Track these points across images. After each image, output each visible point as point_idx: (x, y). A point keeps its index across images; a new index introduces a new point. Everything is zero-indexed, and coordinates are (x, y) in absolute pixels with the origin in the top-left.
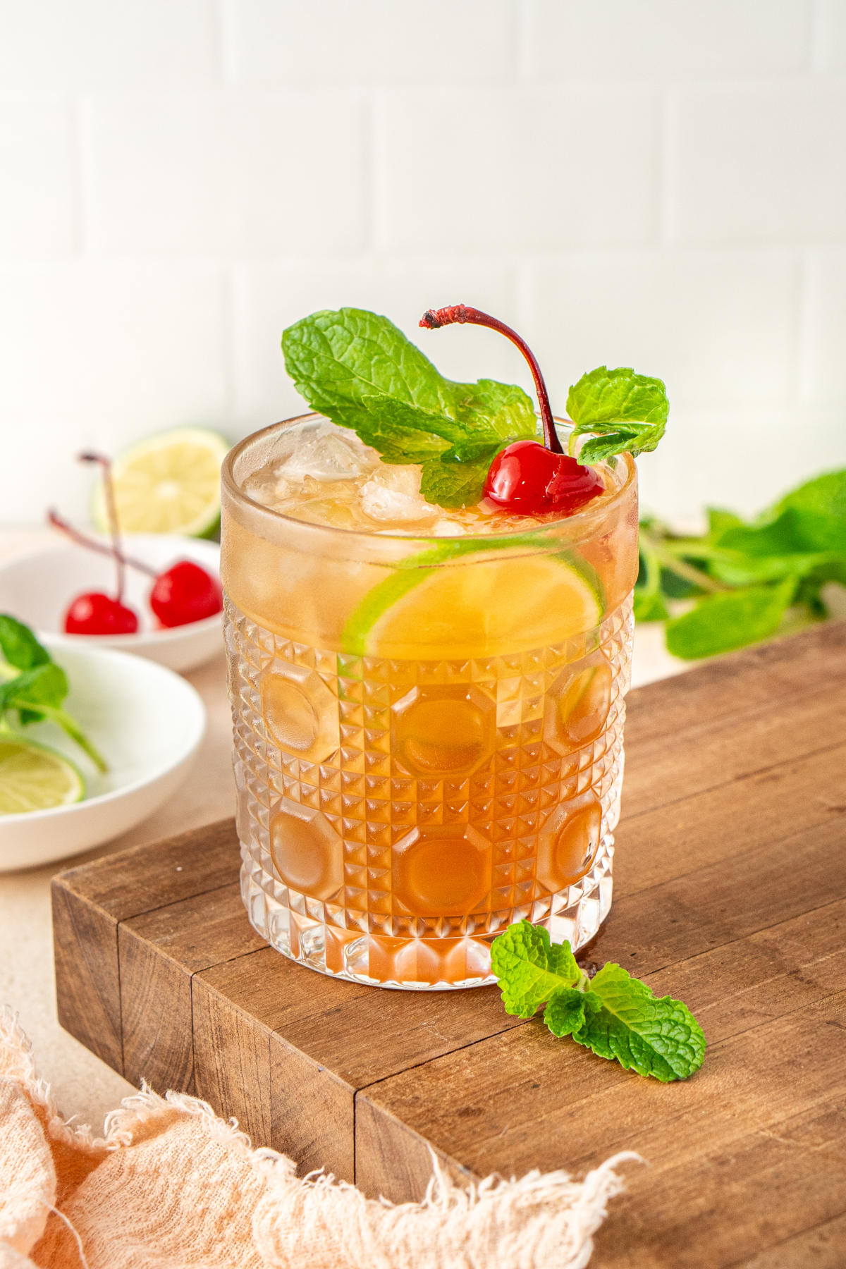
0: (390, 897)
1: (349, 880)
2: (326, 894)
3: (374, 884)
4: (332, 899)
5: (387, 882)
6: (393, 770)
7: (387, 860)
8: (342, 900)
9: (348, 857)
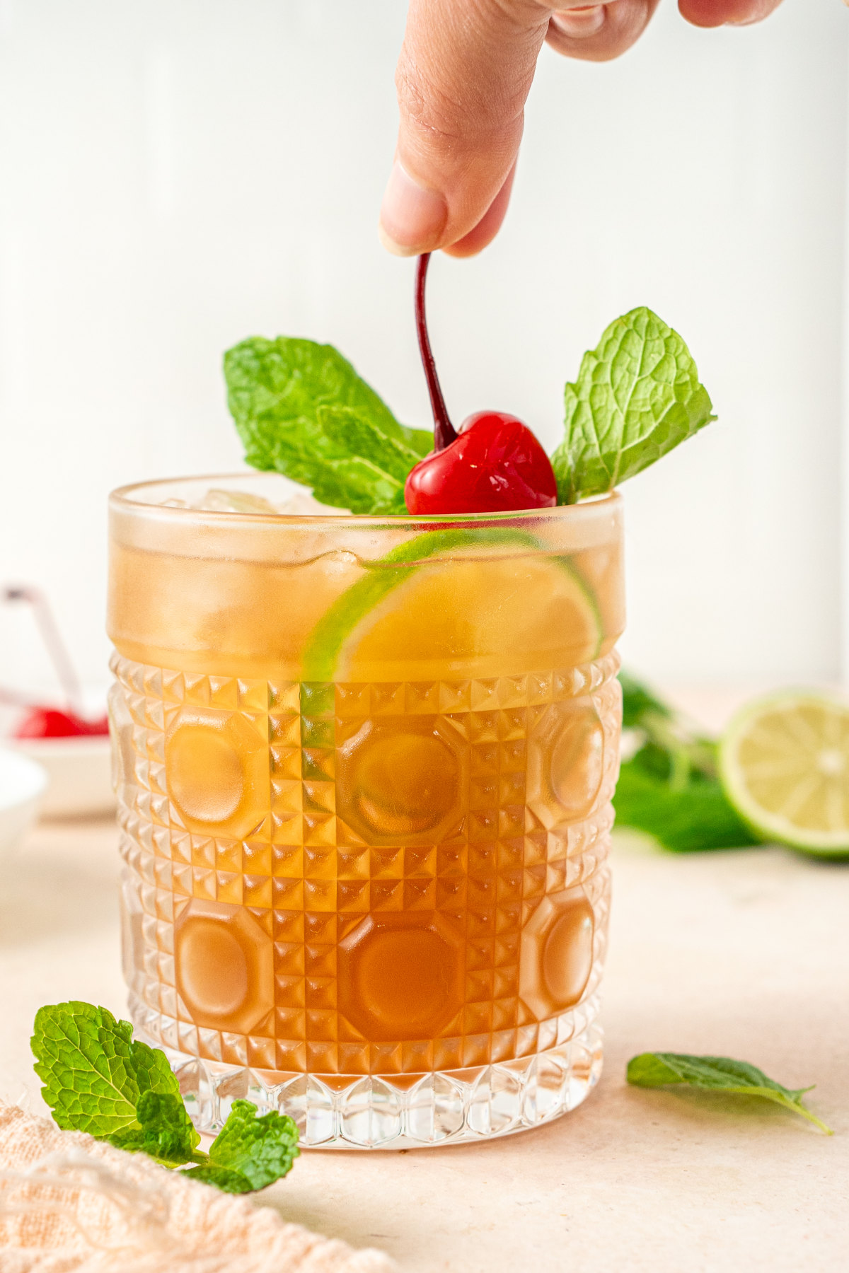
0: (336, 1016)
1: (281, 996)
2: (248, 1023)
3: (314, 999)
4: (259, 1031)
5: (331, 995)
6: (340, 837)
7: (331, 963)
8: (271, 1028)
9: (280, 963)
